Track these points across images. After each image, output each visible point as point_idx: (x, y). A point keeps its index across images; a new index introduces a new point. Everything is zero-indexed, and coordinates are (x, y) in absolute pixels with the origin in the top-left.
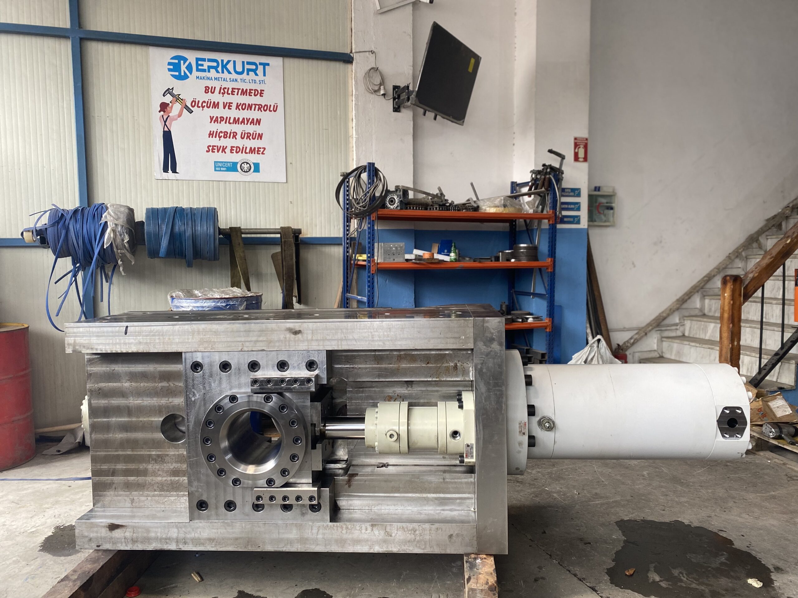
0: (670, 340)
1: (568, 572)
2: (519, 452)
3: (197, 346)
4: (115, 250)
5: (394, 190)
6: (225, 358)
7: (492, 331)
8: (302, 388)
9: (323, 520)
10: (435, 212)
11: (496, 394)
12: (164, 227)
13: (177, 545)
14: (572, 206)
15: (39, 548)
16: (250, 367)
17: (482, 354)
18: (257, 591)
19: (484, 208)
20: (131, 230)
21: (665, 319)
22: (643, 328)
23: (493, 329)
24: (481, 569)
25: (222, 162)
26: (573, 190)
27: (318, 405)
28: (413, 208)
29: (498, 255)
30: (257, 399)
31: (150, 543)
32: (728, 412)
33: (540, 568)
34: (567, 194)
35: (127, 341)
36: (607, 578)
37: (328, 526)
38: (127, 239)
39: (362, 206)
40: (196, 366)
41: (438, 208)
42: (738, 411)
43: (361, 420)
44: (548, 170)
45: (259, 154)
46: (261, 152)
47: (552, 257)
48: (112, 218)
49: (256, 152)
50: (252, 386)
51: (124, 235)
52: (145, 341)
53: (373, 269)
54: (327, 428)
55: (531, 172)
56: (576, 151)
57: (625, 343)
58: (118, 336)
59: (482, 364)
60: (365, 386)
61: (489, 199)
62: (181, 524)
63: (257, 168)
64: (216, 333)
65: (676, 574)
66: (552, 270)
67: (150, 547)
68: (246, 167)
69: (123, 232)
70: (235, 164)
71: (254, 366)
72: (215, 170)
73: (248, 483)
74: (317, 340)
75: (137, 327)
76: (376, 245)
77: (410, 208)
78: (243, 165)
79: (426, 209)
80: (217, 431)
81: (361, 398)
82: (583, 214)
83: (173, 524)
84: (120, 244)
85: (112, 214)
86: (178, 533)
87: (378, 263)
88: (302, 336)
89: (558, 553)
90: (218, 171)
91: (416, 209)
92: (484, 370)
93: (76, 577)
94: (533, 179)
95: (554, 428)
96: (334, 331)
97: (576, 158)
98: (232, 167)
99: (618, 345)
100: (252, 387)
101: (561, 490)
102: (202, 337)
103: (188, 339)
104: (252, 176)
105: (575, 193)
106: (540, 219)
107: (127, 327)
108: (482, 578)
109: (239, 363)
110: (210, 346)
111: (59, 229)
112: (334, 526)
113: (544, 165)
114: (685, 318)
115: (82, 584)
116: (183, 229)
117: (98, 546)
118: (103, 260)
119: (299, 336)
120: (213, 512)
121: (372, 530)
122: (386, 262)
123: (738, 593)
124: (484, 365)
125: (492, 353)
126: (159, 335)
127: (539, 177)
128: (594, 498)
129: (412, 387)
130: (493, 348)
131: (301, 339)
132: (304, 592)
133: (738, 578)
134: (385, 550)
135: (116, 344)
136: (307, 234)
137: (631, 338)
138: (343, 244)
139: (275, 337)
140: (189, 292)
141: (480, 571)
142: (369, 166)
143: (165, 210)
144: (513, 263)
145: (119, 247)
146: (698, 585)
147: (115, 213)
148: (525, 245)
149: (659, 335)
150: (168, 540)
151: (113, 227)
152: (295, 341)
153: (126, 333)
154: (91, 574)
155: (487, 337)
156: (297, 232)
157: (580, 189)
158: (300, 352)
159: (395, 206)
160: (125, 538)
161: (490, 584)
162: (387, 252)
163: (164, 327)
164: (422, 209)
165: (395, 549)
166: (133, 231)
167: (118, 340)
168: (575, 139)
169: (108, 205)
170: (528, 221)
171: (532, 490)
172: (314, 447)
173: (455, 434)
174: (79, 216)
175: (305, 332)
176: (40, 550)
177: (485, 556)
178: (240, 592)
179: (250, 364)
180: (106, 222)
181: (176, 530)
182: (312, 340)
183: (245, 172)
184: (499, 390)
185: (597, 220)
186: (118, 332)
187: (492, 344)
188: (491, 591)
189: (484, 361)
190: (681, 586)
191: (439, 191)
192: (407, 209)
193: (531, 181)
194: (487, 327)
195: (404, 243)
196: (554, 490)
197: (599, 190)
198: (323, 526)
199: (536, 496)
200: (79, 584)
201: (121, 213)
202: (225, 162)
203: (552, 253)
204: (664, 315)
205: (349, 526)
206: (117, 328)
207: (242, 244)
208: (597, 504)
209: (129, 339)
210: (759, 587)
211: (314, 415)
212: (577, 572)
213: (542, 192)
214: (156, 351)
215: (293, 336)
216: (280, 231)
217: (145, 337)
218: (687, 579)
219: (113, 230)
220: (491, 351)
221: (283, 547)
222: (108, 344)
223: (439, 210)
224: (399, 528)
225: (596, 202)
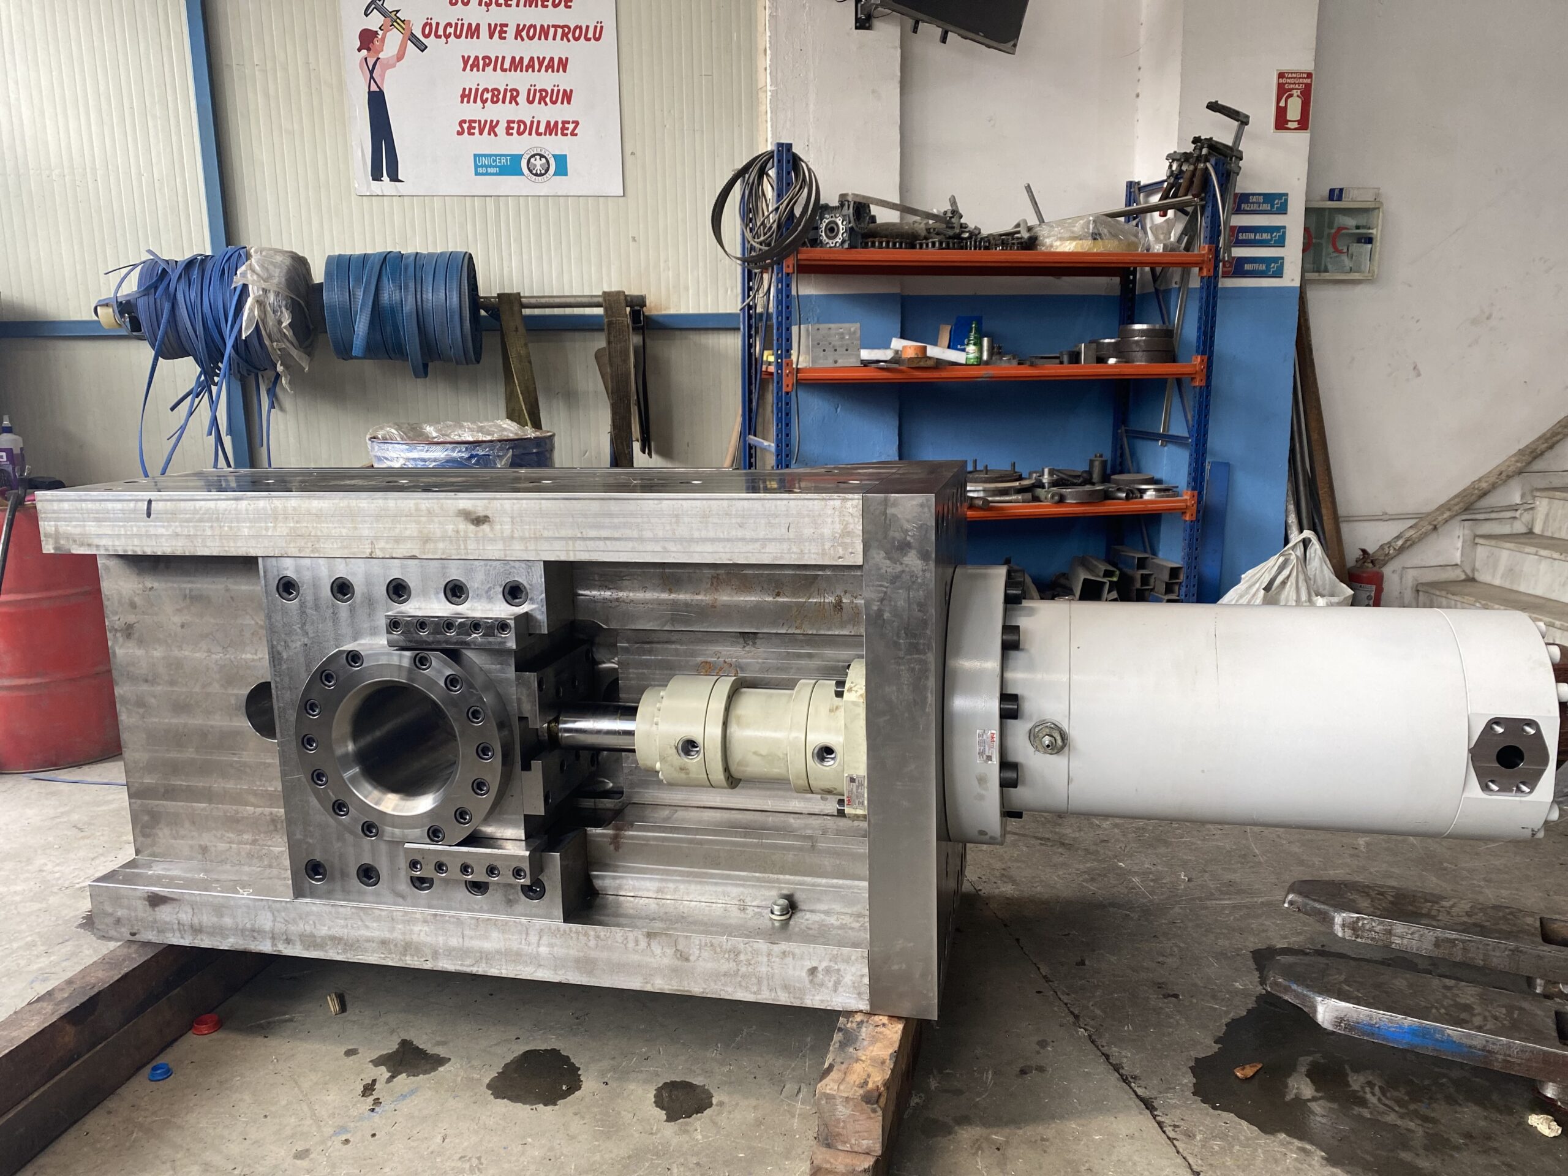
0: (1493, 542)
1: (1102, 1059)
2: (981, 797)
3: (284, 545)
4: (267, 342)
5: (837, 204)
6: (342, 571)
7: (907, 526)
8: (490, 643)
9: (548, 916)
10: (930, 254)
11: (913, 670)
12: (360, 294)
13: (274, 945)
14: (1266, 236)
15: (81, 921)
16: (391, 592)
17: (881, 577)
18: (438, 1044)
19: (1048, 241)
20: (299, 304)
21: (1484, 494)
22: (1429, 514)
23: (908, 521)
24: (865, 1049)
25: (491, 155)
26: (1269, 198)
27: (532, 677)
28: (881, 243)
29: (1077, 349)
30: (400, 661)
31: (225, 937)
32: (1499, 730)
33: (1043, 1044)
34: (1255, 207)
35: (152, 531)
36: (1189, 1080)
37: (558, 930)
38: (286, 321)
39: (764, 241)
40: (287, 587)
41: (937, 245)
42: (1528, 729)
43: (630, 712)
44: (1205, 151)
45: (566, 135)
46: (569, 132)
47: (1203, 353)
48: (255, 277)
49: (559, 131)
50: (388, 632)
51: (281, 312)
52: (186, 532)
53: (788, 382)
54: (561, 726)
55: (1169, 157)
56: (1282, 104)
57: (1382, 547)
58: (135, 520)
59: (882, 600)
60: (656, 639)
61: (1061, 223)
62: (278, 905)
63: (562, 165)
64: (319, 516)
65: (1355, 1087)
66: (1203, 384)
67: (225, 946)
68: (538, 163)
69: (280, 307)
70: (516, 159)
71: (398, 590)
72: (477, 174)
73: (393, 833)
74: (522, 539)
75: (169, 503)
76: (795, 329)
77: (873, 246)
78: (532, 160)
79: (913, 247)
80: (326, 723)
81: (646, 665)
82: (1292, 253)
83: (264, 903)
84: (275, 330)
85: (257, 268)
86: (274, 921)
87: (798, 370)
88: (492, 529)
89: (1098, 1012)
90: (482, 174)
91: (888, 246)
92: (886, 615)
93: (66, 995)
94: (1172, 174)
95: (1066, 749)
96: (558, 520)
97: (1281, 122)
98: (511, 166)
99: (1364, 551)
100: (391, 636)
101: (1153, 869)
102: (292, 525)
103: (267, 529)
104: (552, 185)
105: (1272, 206)
106: (1186, 267)
107: (150, 502)
108: (858, 1072)
109: (369, 583)
110: (310, 545)
111: (158, 301)
112: (571, 931)
113: (1196, 140)
114: (1538, 494)
115: (69, 1010)
116: (398, 298)
117: (133, 934)
118: (246, 361)
119: (485, 527)
120: (338, 886)
121: (649, 945)
122: (817, 366)
123: (1496, 1145)
124: (885, 602)
125: (906, 577)
126: (210, 520)
127: (1184, 168)
128: (1222, 892)
129: (754, 643)
130: (907, 566)
131: (491, 535)
132: (529, 1056)
133: (1509, 1111)
134: (675, 988)
135: (133, 536)
136: (668, 308)
137: (1398, 537)
138: (742, 327)
139: (435, 529)
140: (413, 429)
141: (860, 1053)
142: (779, 151)
143: (365, 258)
144: (1112, 366)
145: (274, 337)
146: (1402, 1116)
147: (262, 266)
148: (1144, 326)
149: (1467, 532)
150: (255, 933)
151: (260, 296)
152: (477, 540)
153: (149, 515)
154: (96, 990)
155: (894, 539)
156: (637, 304)
157: (1287, 195)
158: (490, 563)
159: (837, 240)
160: (179, 923)
161: (870, 1085)
162: (820, 346)
163: (219, 502)
164: (901, 247)
165: (696, 988)
166: (301, 302)
167: (135, 529)
168: (1281, 75)
169: (252, 251)
170: (1158, 270)
171: (1088, 865)
172: (526, 767)
173: (825, 752)
174: (195, 273)
175: (497, 519)
176: (81, 926)
177: (885, 1020)
178: (405, 1044)
179: (391, 586)
180: (245, 286)
181: (269, 915)
182: (512, 538)
183: (536, 175)
184: (920, 661)
185: (1330, 267)
186: (135, 511)
187: (905, 555)
188: (867, 1103)
189: (885, 593)
190: (1360, 1117)
191: (951, 205)
192: (866, 246)
193: (1169, 177)
194: (894, 515)
195: (858, 325)
196: (1136, 869)
197: (1340, 199)
198: (550, 929)
199: (1093, 880)
200: (63, 1010)
201: (275, 267)
202: (496, 155)
203: (1207, 343)
204: (1484, 485)
205: (602, 934)
206: (132, 505)
207: (522, 330)
208: (1224, 907)
209: (155, 526)
210: (1552, 1135)
211: (524, 698)
212: (1125, 1060)
213: (1188, 203)
214: (207, 552)
215: (472, 527)
216: (600, 300)
217: (186, 524)
218: (1379, 1100)
219: (258, 301)
220: (903, 571)
221: (473, 965)
222: (119, 536)
223: (941, 248)
224: (703, 944)
225: (1330, 226)
